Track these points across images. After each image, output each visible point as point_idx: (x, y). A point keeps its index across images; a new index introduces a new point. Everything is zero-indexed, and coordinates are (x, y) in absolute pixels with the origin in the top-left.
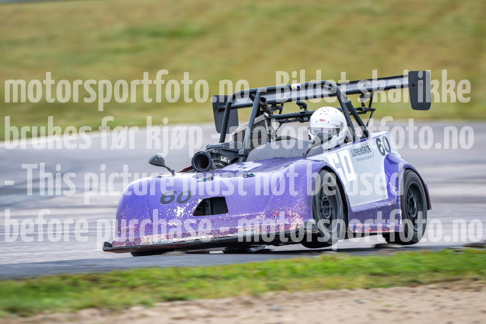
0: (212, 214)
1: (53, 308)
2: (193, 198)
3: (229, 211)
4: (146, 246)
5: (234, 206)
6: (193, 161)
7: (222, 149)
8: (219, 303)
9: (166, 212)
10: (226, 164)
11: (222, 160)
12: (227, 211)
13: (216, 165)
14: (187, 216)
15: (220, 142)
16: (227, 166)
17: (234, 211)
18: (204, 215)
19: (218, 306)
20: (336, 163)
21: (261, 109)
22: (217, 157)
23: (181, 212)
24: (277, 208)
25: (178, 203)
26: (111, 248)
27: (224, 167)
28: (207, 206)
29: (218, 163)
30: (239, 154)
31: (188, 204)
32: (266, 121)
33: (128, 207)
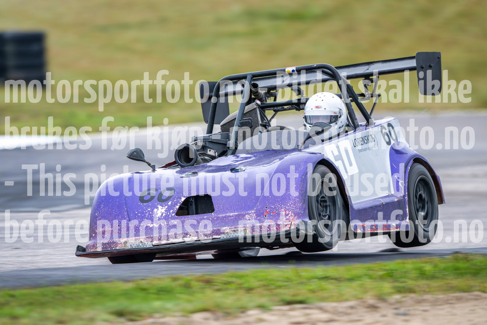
0: (197, 213)
1: (163, 312)
2: (176, 196)
3: (215, 210)
4: (122, 250)
5: (221, 204)
6: (177, 154)
7: (209, 140)
8: (343, 306)
9: (146, 212)
10: (213, 158)
11: (209, 153)
12: (213, 210)
13: (202, 159)
14: (169, 215)
15: (207, 133)
16: (214, 159)
17: (221, 209)
18: (188, 214)
19: (341, 310)
20: (335, 155)
21: (253, 97)
22: (204, 150)
23: (162, 212)
24: (268, 206)
25: (159, 202)
26: (85, 253)
27: (211, 161)
28: (191, 205)
29: (204, 157)
30: (227, 146)
31: (170, 202)
32: (258, 110)
33: (103, 207)
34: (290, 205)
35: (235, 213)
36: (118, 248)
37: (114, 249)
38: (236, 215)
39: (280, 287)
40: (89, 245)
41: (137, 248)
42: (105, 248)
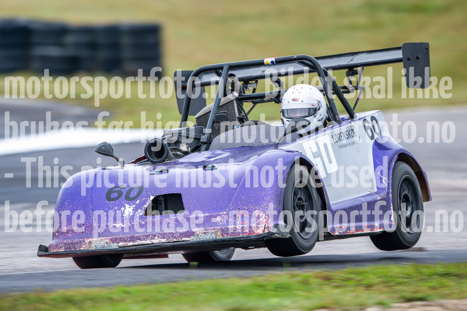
2: (144, 194)
4: (87, 251)
5: (191, 204)
6: (147, 149)
7: (181, 135)
9: (113, 211)
10: (186, 153)
11: (181, 148)
13: (173, 154)
14: (137, 215)
15: (180, 127)
16: (186, 155)
17: (192, 209)
20: (313, 153)
22: (176, 145)
23: (129, 211)
24: (241, 207)
25: (126, 200)
26: (47, 253)
27: (184, 156)
28: (160, 204)
29: (177, 152)
30: (201, 141)
31: (138, 201)
32: (235, 102)
33: (68, 205)
34: (264, 207)
35: (206, 214)
36: (82, 249)
37: (78, 249)
38: (207, 216)
39: (400, 284)
40: (52, 244)
41: (102, 250)
42: (69, 248)
